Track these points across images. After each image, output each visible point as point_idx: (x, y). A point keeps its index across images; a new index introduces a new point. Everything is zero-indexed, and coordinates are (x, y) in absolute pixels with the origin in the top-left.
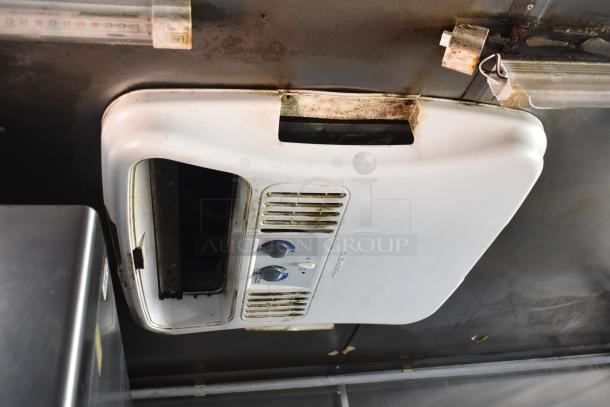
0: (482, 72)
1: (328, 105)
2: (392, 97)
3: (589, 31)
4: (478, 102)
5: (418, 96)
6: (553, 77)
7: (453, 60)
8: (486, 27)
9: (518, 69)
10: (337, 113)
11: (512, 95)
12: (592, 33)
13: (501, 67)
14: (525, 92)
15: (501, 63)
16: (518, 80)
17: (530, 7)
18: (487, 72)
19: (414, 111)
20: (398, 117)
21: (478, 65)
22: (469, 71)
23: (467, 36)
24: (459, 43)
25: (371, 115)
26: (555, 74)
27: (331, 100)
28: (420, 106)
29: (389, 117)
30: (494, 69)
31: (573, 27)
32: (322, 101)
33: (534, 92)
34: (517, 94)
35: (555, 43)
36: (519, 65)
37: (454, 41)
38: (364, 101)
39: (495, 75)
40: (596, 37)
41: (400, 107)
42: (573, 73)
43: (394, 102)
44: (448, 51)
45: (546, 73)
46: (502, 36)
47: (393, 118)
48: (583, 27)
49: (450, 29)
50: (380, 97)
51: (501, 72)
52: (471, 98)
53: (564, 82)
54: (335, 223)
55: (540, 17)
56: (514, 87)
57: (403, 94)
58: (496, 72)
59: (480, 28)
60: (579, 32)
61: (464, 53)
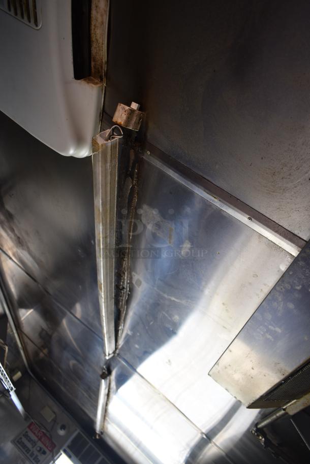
0: (114, 126)
1: (100, 19)
2: (105, 67)
3: (136, 181)
4: (102, 121)
5: (105, 85)
6: (109, 164)
7: (121, 110)
8: (140, 130)
9: (113, 147)
10: (95, 26)
11: (98, 144)
12: (135, 182)
13: (115, 138)
14: (100, 150)
15: (117, 138)
16: (107, 147)
17: (149, 153)
18: (113, 130)
19: (96, 81)
20: (93, 70)
21: (118, 125)
22: (115, 119)
23: (134, 119)
24: (130, 114)
25: (94, 51)
26: (111, 166)
27: (102, 23)
28: (98, 85)
29: (93, 63)
30: (115, 134)
31: (138, 173)
32: (102, 16)
33: (100, 155)
34: (99, 146)
35: (131, 164)
36: (116, 147)
37: (132, 111)
38: (102, 47)
39: (111, 134)
40: (132, 183)
41: (99, 72)
42: (111, 174)
43: (102, 67)
44: (127, 108)
45: (111, 161)
46: (136, 137)
47: (92, 66)
48: (137, 178)
49: (140, 109)
50: (105, 59)
51: (113, 138)
52: (104, 117)
53: (106, 170)
54: (16, 14)
55: (144, 157)
56: (102, 145)
57: (106, 74)
58: (113, 135)
59: (139, 126)
60: (136, 176)
61: (124, 117)
